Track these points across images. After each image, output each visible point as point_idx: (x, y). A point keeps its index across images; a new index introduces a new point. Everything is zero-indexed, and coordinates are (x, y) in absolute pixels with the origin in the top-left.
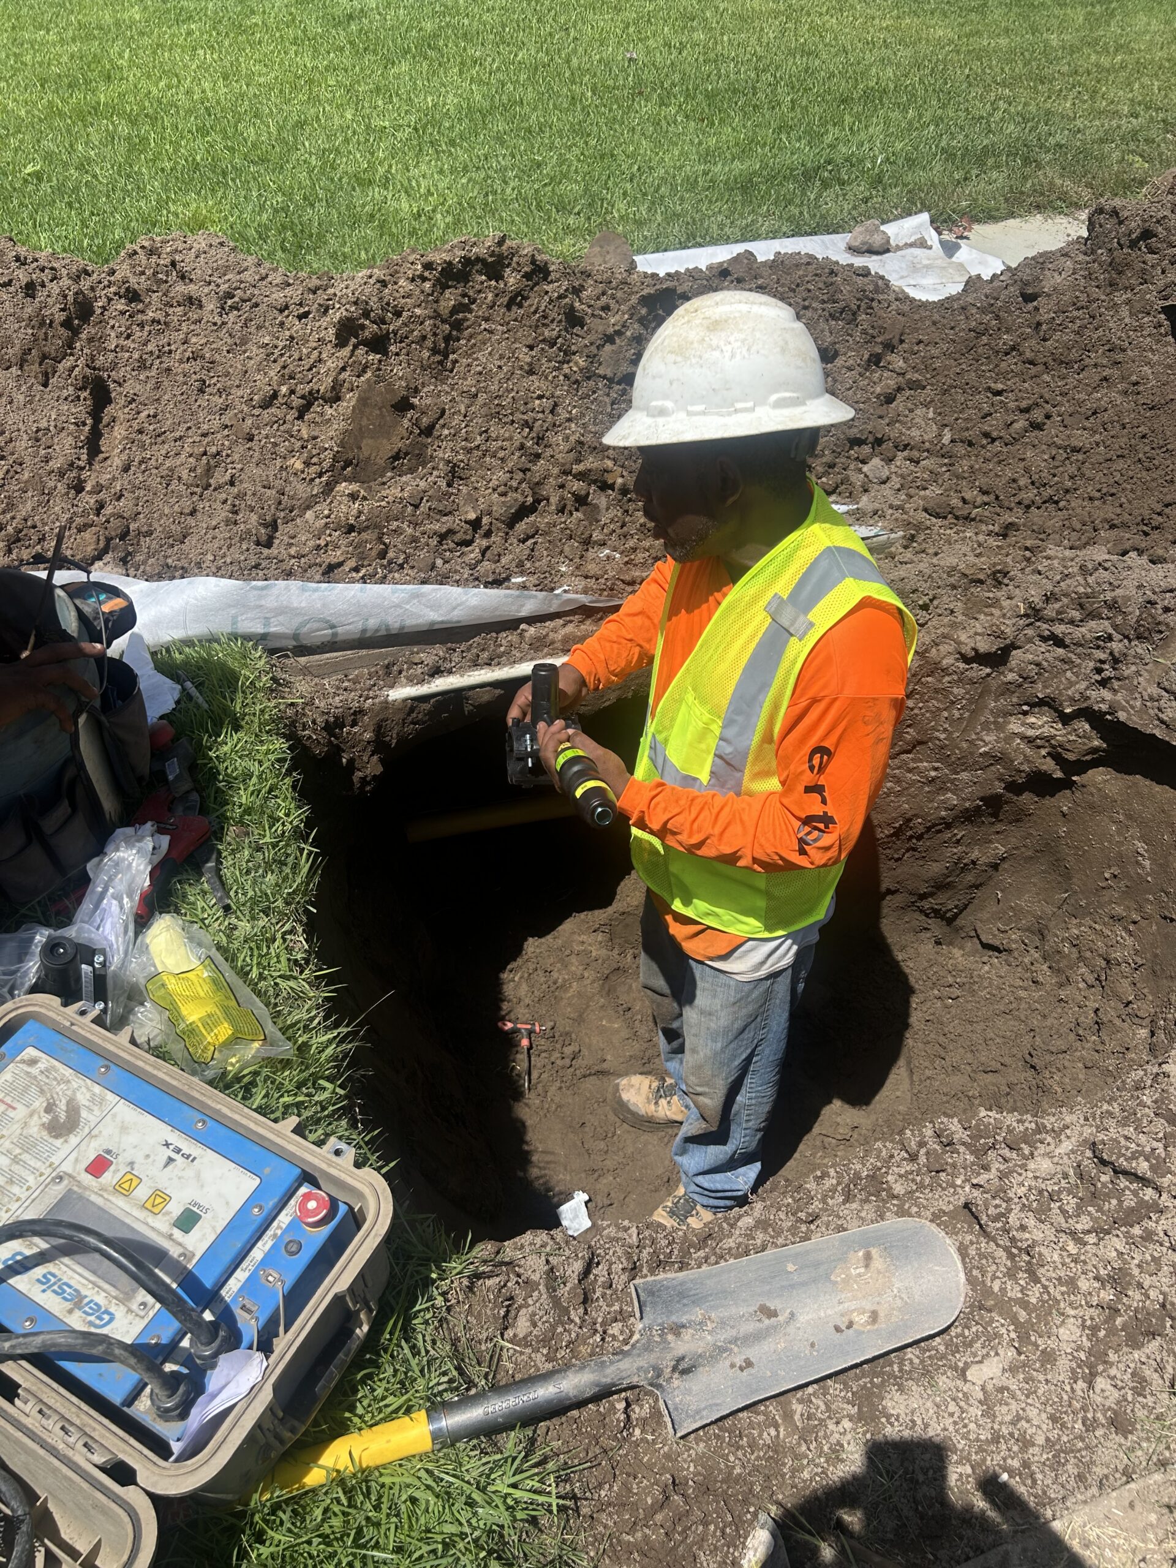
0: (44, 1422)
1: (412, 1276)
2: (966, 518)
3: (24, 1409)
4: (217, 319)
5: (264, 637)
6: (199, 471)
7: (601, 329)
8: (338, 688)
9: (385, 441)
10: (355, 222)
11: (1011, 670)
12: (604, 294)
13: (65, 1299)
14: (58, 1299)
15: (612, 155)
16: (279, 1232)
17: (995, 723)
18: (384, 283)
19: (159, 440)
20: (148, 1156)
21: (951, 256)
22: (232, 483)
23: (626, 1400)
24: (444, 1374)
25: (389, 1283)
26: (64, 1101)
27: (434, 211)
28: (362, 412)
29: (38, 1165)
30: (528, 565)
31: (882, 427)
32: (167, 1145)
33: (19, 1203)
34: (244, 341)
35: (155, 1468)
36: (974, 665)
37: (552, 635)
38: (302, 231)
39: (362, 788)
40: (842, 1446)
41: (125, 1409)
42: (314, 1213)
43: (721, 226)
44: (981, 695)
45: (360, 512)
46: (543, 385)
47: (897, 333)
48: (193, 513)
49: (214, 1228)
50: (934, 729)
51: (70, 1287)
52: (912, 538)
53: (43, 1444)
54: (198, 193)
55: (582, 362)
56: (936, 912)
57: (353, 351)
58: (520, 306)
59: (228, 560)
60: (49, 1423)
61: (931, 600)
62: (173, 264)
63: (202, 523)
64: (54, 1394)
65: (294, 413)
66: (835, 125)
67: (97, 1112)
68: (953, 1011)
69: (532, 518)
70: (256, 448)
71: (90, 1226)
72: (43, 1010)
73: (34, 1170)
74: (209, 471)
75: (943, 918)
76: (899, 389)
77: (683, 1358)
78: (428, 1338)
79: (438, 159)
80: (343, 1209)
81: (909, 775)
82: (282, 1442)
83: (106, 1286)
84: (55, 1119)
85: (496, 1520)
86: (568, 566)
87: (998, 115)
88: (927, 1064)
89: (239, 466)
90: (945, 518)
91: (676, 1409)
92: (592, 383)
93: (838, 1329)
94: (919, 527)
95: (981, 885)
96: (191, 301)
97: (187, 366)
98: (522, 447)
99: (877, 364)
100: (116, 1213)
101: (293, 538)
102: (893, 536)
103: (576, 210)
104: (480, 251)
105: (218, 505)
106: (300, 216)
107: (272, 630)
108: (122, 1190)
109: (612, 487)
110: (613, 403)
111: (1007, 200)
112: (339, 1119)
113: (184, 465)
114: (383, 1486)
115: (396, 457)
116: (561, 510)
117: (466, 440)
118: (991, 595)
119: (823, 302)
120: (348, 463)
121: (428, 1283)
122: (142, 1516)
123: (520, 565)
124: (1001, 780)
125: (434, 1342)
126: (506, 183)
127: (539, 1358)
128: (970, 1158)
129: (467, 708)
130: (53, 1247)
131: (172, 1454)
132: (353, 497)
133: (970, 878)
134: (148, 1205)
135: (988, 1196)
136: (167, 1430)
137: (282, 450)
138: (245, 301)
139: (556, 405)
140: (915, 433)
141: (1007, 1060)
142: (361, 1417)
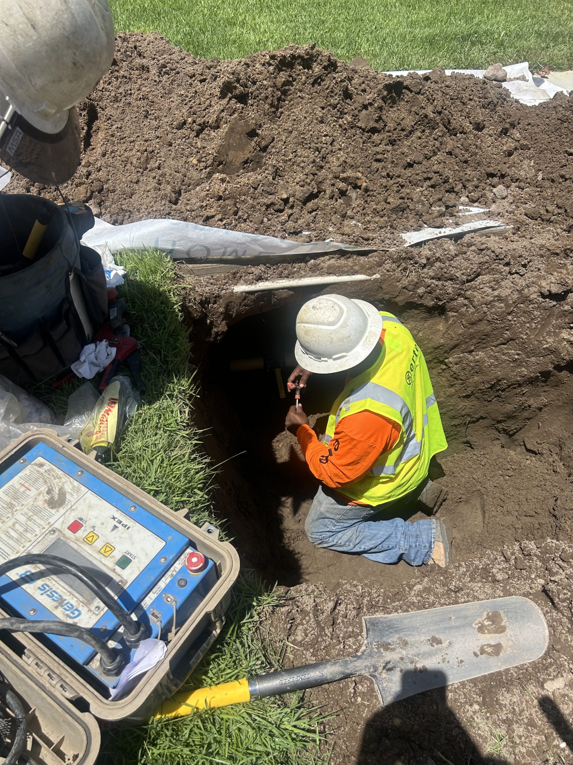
0: (38, 670)
1: (243, 603)
2: (547, 221)
3: (27, 662)
4: (157, 79)
5: (171, 252)
6: (142, 160)
7: (361, 101)
8: (208, 283)
9: (241, 153)
10: (226, 43)
11: (567, 304)
12: (363, 83)
13: (53, 600)
14: (50, 600)
15: (362, 20)
16: (175, 573)
17: (554, 332)
18: (248, 65)
19: (122, 141)
20: (103, 524)
21: (538, 86)
22: (159, 168)
23: (355, 681)
24: (258, 659)
25: (230, 606)
26: (57, 489)
27: (267, 41)
28: (230, 136)
29: (42, 522)
30: (312, 225)
31: (505, 169)
32: (114, 518)
33: (30, 543)
34: (170, 92)
35: (100, 703)
36: (547, 300)
37: (322, 264)
38: (198, 46)
39: (215, 338)
40: (474, 719)
41: (85, 666)
42: (196, 564)
43: (418, 61)
44: (549, 317)
45: (226, 189)
46: (328, 129)
47: (518, 118)
48: (137, 182)
49: (138, 568)
50: (520, 332)
51: (57, 593)
52: (518, 229)
53: (37, 683)
54: (145, 23)
55: (349, 119)
56: (504, 430)
57: (229, 101)
58: (319, 84)
59: (154, 209)
60: (42, 671)
61: (528, 262)
62: (135, 47)
63: (142, 187)
64: (45, 654)
65: (194, 133)
66: (479, 14)
67: (75, 496)
68: (509, 482)
69: (316, 200)
70: (173, 150)
71: (69, 560)
72: (48, 438)
73: (39, 525)
74: (147, 160)
75: (507, 434)
76: (516, 149)
77: (389, 662)
78: (249, 638)
79: (270, 15)
80: (211, 563)
81: (503, 357)
82: (170, 691)
83: (77, 595)
84: (52, 498)
85: (286, 746)
86: (333, 228)
87: (564, 17)
88: (493, 509)
89: (164, 159)
90: (536, 220)
91: (384, 690)
92: (353, 130)
93: (475, 654)
94: (522, 223)
95: (531, 418)
96: (144, 69)
97: (139, 102)
98: (314, 161)
99: (505, 134)
100: (84, 554)
101: (189, 200)
102: (508, 227)
103: (342, 46)
104: (301, 52)
105: (151, 179)
106: (197, 38)
107: (176, 248)
108: (88, 541)
109: (359, 187)
110: (364, 143)
111: (568, 60)
112: (204, 511)
113: (134, 156)
114: (222, 719)
115: (246, 162)
116: (332, 198)
117: (284, 155)
118: (562, 262)
119: (480, 98)
120: (221, 163)
121: (251, 607)
122: (92, 732)
123: (308, 225)
124: (552, 363)
125: (252, 641)
126: (306, 30)
127: (308, 654)
128: (539, 564)
129: (274, 300)
130: (47, 569)
131: (110, 696)
132: (223, 180)
133: (526, 414)
134: (102, 551)
135: (560, 588)
136: (108, 681)
137: (186, 153)
138: (172, 70)
139: (333, 141)
140: (522, 173)
141: (539, 511)
142: (211, 679)
